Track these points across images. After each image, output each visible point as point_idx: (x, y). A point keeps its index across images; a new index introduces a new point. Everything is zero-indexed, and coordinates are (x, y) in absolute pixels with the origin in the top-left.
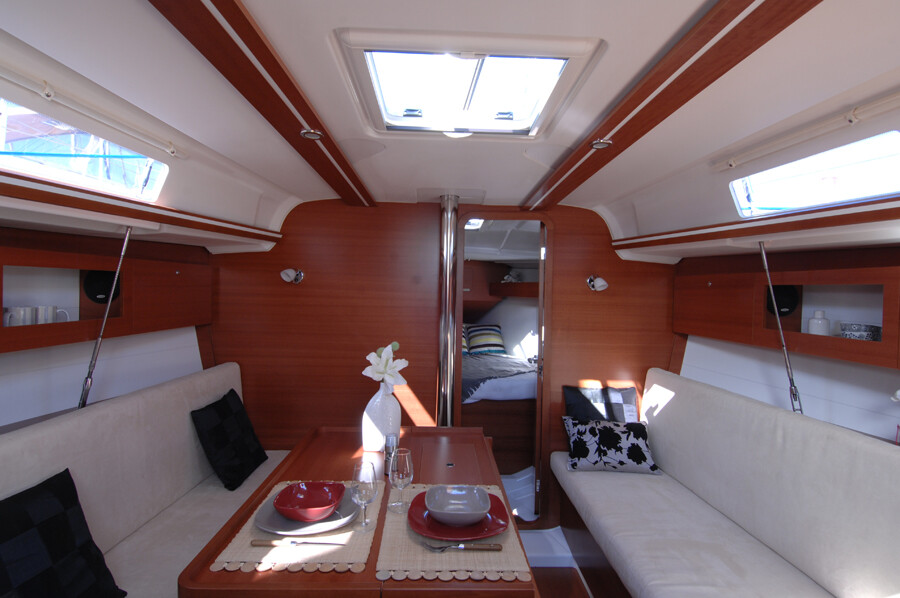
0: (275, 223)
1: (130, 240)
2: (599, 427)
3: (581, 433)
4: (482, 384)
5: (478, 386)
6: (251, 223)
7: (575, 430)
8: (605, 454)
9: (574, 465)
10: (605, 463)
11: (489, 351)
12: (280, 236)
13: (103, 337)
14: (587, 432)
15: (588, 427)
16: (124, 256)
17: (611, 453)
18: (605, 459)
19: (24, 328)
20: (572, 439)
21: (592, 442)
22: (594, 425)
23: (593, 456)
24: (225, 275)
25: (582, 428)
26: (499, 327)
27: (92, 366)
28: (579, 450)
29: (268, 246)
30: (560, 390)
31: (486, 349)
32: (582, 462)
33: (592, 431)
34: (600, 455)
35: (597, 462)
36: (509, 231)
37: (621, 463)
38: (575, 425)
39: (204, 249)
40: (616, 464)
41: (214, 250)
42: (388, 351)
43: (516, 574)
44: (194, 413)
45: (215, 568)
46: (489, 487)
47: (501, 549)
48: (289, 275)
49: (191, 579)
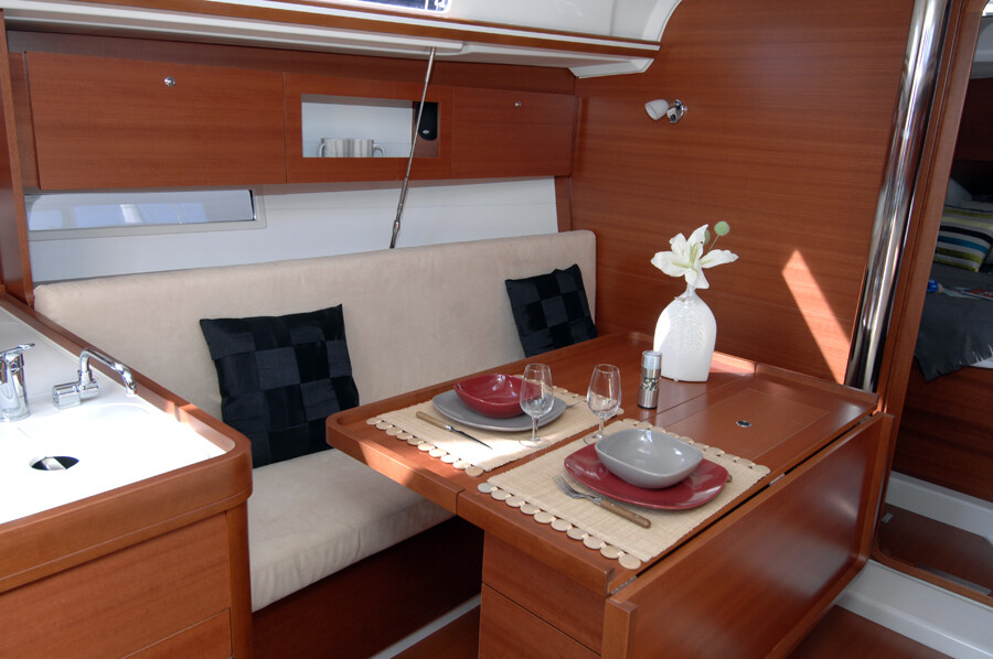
0: (653, 28)
1: (434, 62)
6: (606, 32)
12: (657, 48)
13: (410, 178)
16: (429, 83)
19: (338, 160)
24: (597, 108)
27: (400, 209)
29: (642, 65)
39: (568, 72)
41: (582, 72)
42: (700, 234)
43: (620, 554)
44: (508, 282)
45: (371, 422)
46: (753, 465)
47: (648, 527)
48: (657, 109)
49: (339, 421)
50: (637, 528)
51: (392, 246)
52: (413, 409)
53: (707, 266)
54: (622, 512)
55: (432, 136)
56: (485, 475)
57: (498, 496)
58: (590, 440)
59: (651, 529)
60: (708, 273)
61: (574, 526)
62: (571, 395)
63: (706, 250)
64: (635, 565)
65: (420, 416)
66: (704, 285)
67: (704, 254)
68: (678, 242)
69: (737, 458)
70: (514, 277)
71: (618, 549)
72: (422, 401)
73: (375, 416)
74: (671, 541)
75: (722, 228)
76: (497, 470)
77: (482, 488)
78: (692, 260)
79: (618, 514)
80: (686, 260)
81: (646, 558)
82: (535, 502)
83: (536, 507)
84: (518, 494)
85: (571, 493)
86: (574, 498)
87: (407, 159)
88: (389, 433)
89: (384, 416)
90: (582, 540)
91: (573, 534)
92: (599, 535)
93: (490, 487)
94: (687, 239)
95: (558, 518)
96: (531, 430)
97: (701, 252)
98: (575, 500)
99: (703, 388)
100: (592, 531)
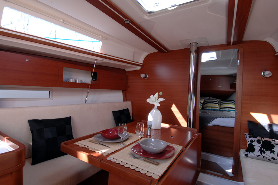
0: (141, 61)
2: (263, 140)
3: (252, 141)
4: (216, 119)
5: (214, 119)
6: (132, 60)
7: (250, 140)
8: (264, 153)
9: (247, 155)
10: (264, 157)
11: (229, 110)
12: (142, 65)
14: (256, 141)
15: (256, 139)
17: (268, 153)
18: (264, 155)
20: (248, 143)
21: (257, 146)
22: (260, 139)
23: (257, 152)
25: (253, 139)
26: (235, 101)
28: (251, 149)
29: (140, 68)
30: (247, 122)
31: (227, 109)
32: (251, 154)
33: (259, 141)
34: (261, 153)
35: (259, 156)
36: (232, 59)
37: (274, 158)
38: (250, 137)
39: (124, 70)
40: (270, 158)
42: (156, 94)
43: (152, 174)
44: (113, 112)
45: (75, 144)
46: (178, 146)
47: (158, 165)
48: (143, 76)
49: (65, 144)
50: (154, 166)
51: (85, 103)
52: (88, 139)
53: (159, 101)
54: (150, 161)
55: (95, 80)
56: (109, 155)
57: (113, 161)
58: (137, 143)
59: (159, 165)
60: (160, 103)
61: (137, 167)
62: (130, 133)
63: (158, 98)
64: (157, 178)
65: (90, 141)
66: (159, 105)
67: (158, 99)
68: (152, 96)
69: (174, 144)
70: (114, 110)
71: (151, 173)
72: (91, 138)
73: (77, 142)
74: (165, 168)
75: (161, 93)
76: (112, 153)
77: (108, 159)
78: (156, 100)
79: (149, 162)
80: (154, 100)
81: (160, 175)
82: (124, 161)
83: (124, 163)
84: (119, 159)
85: (135, 157)
86: (135, 159)
87: (89, 84)
88: (80, 146)
89: (79, 142)
90: (140, 171)
91: (137, 170)
92: (145, 169)
93: (110, 158)
94: (154, 96)
95: (132, 165)
96: (121, 142)
97: (157, 98)
98: (135, 160)
99: (160, 130)
100: (142, 168)
